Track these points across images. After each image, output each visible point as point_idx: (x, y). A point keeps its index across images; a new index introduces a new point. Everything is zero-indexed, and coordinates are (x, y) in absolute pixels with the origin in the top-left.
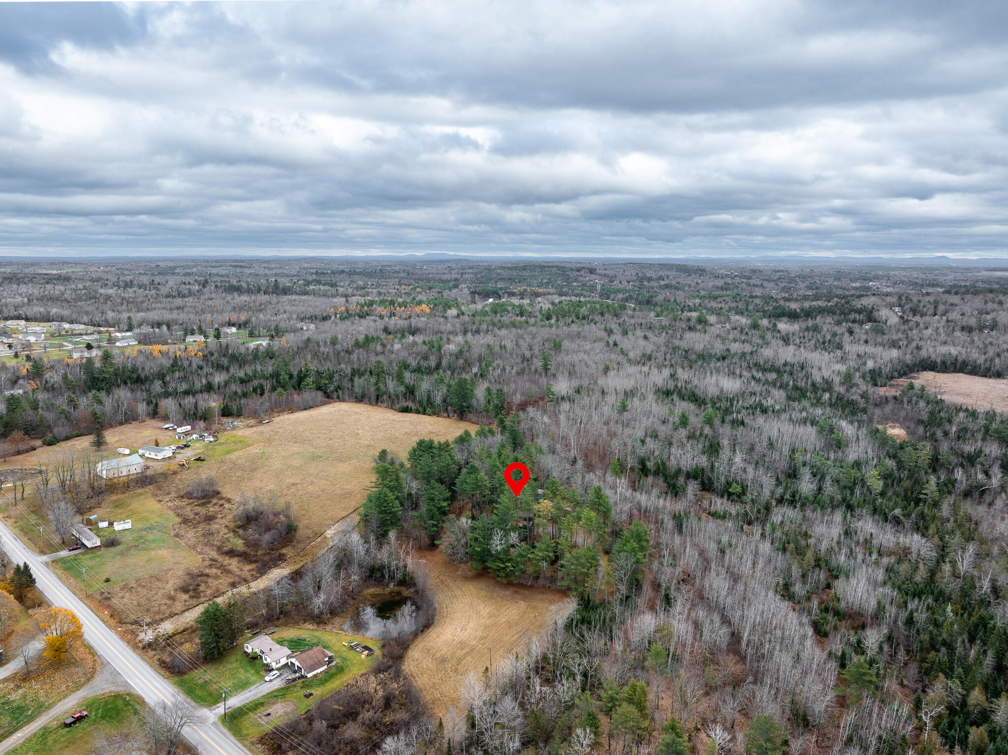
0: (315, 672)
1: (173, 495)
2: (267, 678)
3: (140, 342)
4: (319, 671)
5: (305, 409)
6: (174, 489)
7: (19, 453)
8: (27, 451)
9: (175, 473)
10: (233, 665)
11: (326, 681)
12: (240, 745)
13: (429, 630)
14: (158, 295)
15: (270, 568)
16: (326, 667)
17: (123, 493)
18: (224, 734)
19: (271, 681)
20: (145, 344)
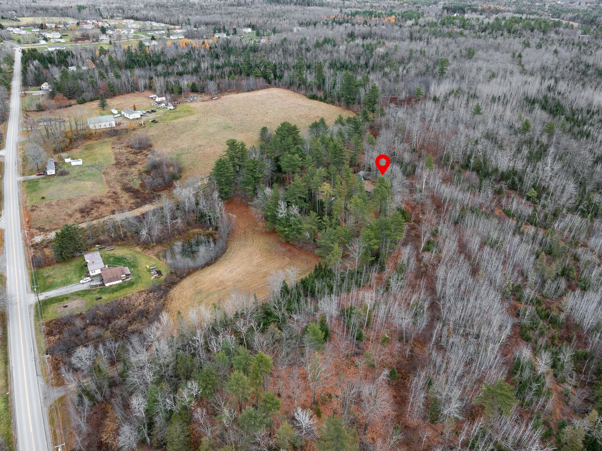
0: (111, 284)
1: (125, 144)
2: (81, 282)
3: (186, 37)
4: (114, 283)
5: (248, 91)
6: (127, 140)
7: (60, 107)
8: (66, 107)
9: (134, 129)
10: (70, 268)
11: (117, 291)
12: (33, 324)
13: (209, 267)
14: (225, 4)
15: (146, 203)
16: (121, 281)
17: (97, 140)
18: (30, 313)
19: (83, 283)
20: (189, 38)
